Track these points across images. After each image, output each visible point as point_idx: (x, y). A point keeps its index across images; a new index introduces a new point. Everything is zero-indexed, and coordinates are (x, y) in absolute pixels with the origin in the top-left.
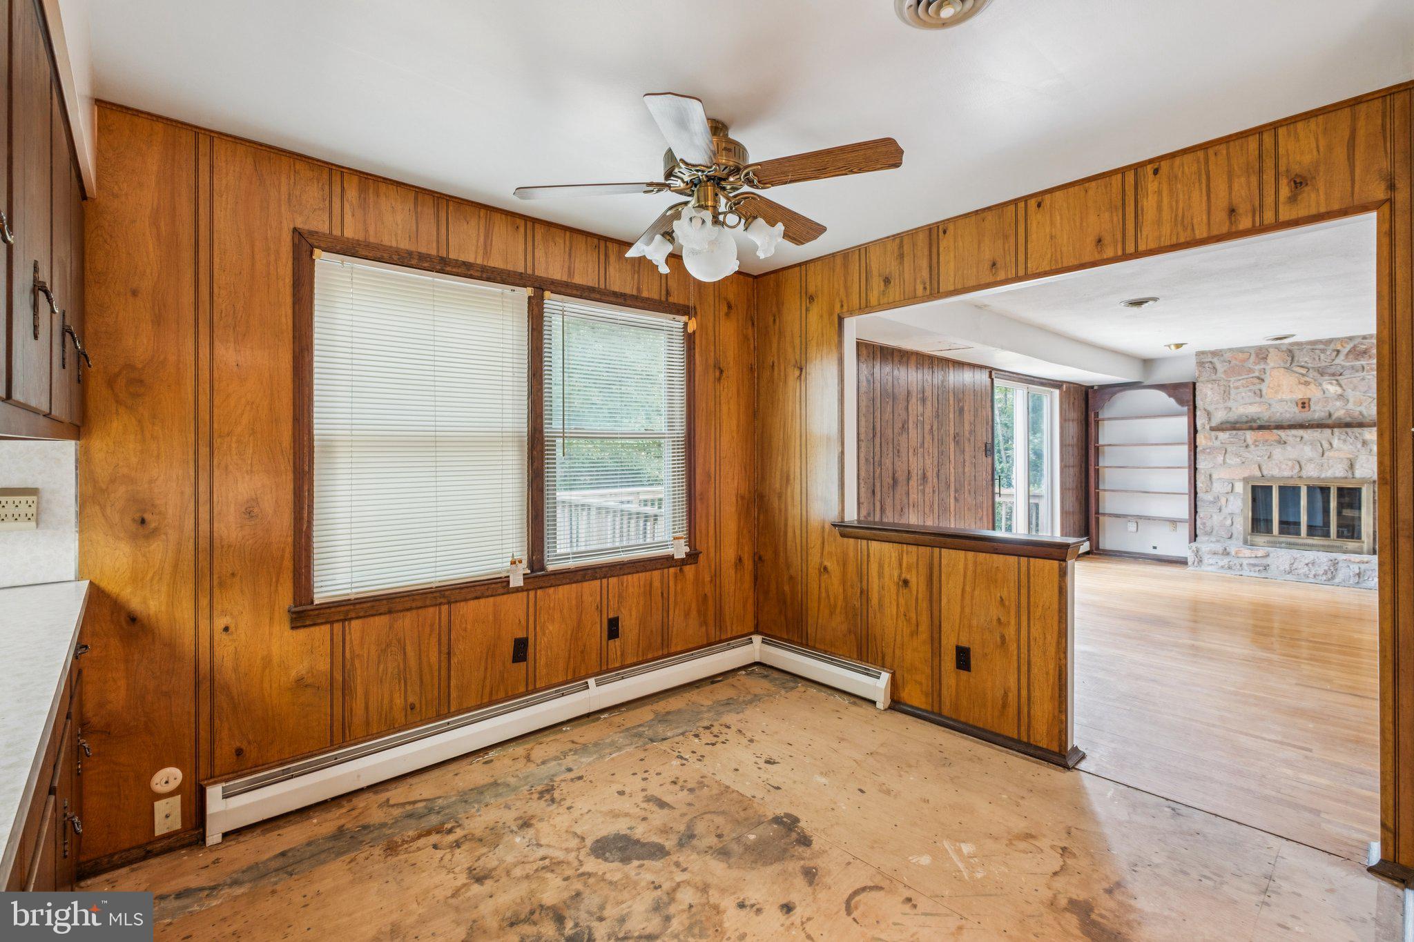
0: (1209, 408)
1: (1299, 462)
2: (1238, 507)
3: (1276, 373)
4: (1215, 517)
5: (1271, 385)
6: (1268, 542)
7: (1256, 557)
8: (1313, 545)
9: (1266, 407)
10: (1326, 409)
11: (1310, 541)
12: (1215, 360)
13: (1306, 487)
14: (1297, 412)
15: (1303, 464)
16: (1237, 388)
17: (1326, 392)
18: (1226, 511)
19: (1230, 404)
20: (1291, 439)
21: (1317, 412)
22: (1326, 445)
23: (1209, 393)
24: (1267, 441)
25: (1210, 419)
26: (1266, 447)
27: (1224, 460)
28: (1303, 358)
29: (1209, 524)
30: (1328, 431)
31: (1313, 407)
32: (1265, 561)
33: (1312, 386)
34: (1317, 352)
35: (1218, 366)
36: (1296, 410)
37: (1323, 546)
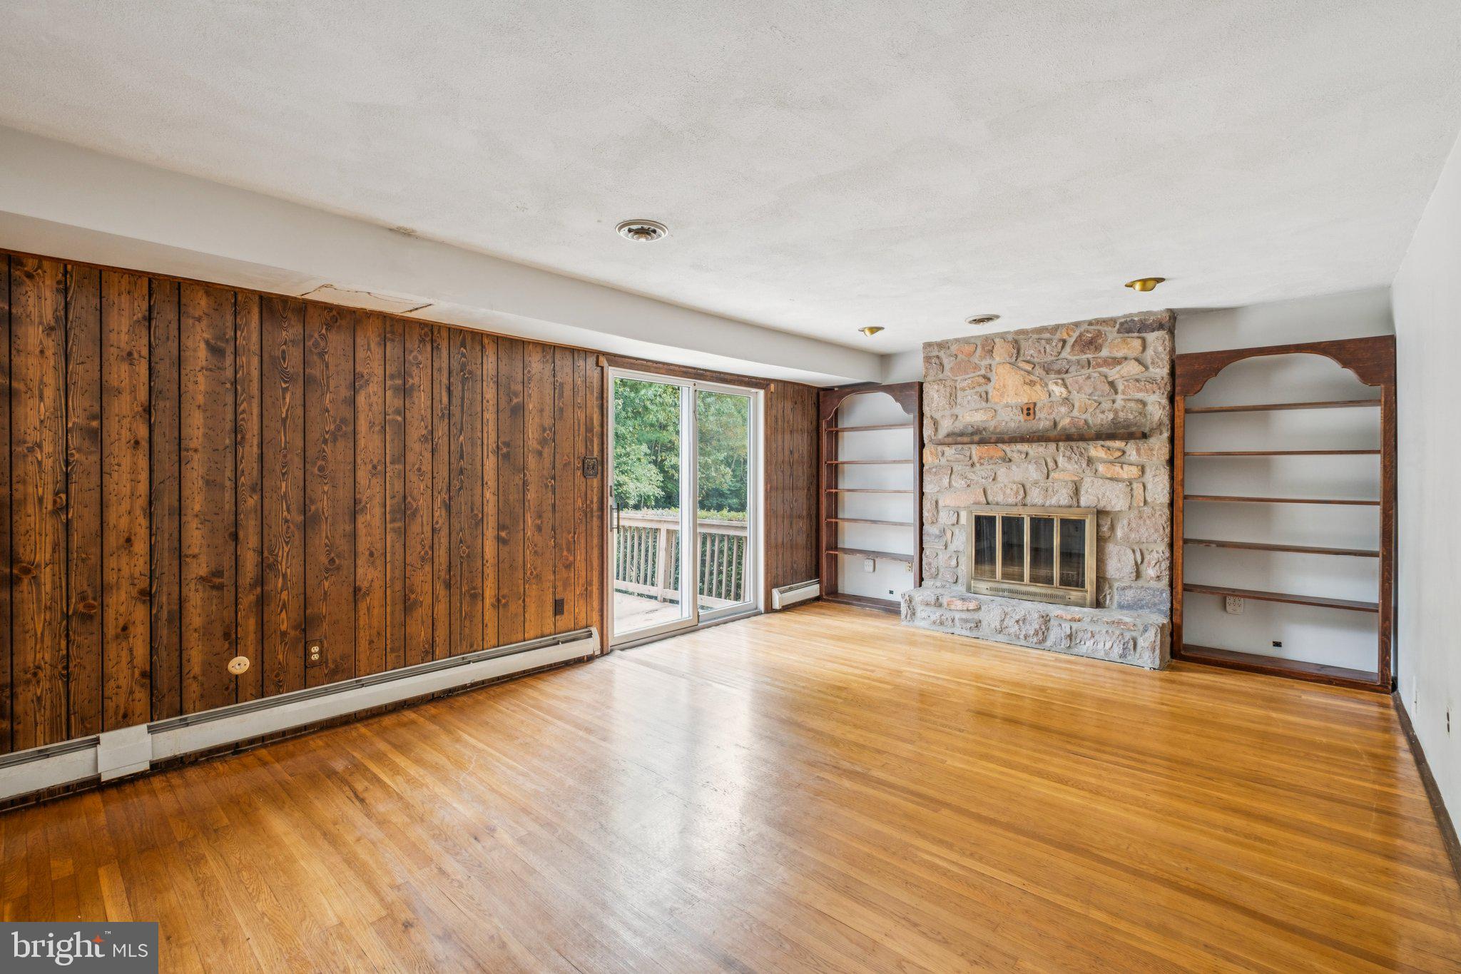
0: (935, 416)
1: (1023, 486)
2: (964, 541)
3: (1001, 370)
4: (940, 556)
5: (997, 387)
6: (991, 589)
7: (968, 610)
8: (1035, 594)
9: (991, 414)
10: (1052, 417)
11: (1032, 589)
12: (942, 354)
13: (1029, 518)
14: (1022, 420)
15: (1027, 487)
16: (963, 390)
17: (1052, 394)
18: (952, 547)
19: (957, 410)
20: (1015, 456)
21: (1042, 422)
22: (1051, 464)
23: (936, 396)
24: (991, 458)
25: (936, 430)
26: (991, 466)
27: (950, 482)
28: (1029, 351)
29: (934, 564)
30: (1052, 446)
31: (1038, 415)
32: (976, 616)
33: (1038, 387)
34: (1043, 342)
35: (945, 361)
36: (1022, 418)
37: (1046, 595)
